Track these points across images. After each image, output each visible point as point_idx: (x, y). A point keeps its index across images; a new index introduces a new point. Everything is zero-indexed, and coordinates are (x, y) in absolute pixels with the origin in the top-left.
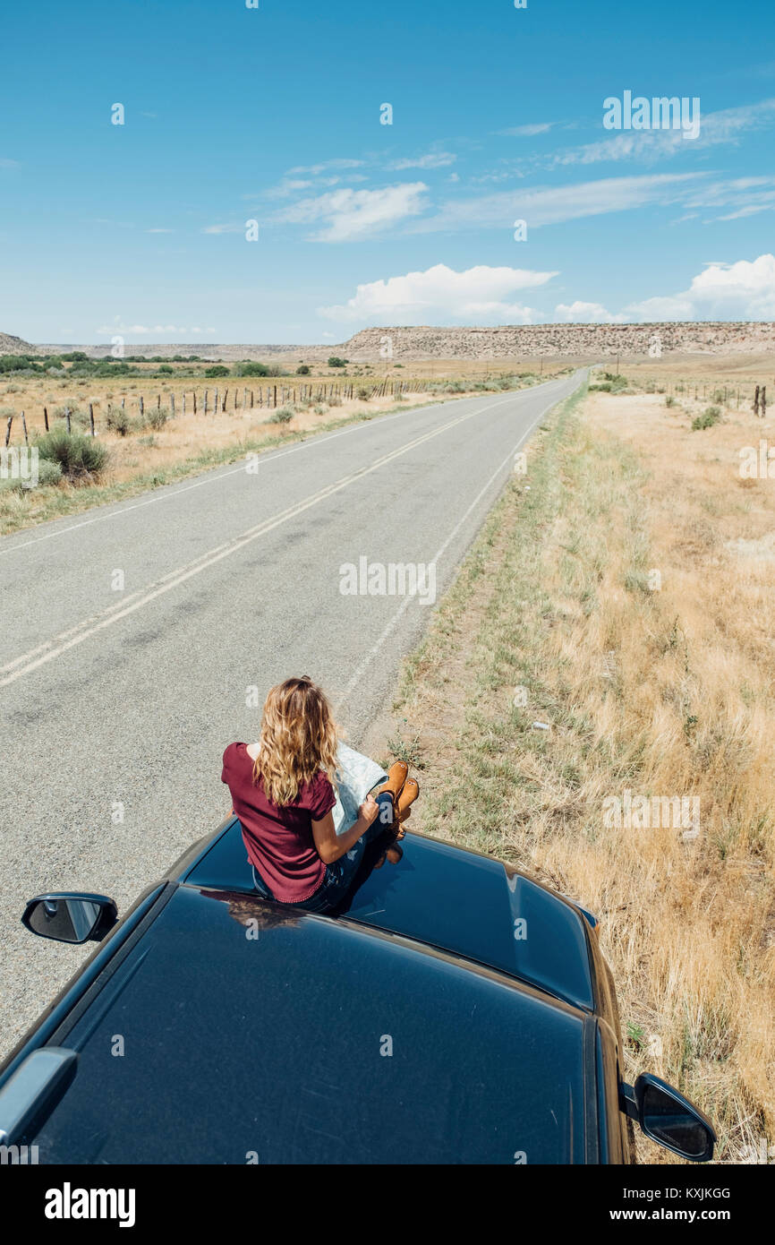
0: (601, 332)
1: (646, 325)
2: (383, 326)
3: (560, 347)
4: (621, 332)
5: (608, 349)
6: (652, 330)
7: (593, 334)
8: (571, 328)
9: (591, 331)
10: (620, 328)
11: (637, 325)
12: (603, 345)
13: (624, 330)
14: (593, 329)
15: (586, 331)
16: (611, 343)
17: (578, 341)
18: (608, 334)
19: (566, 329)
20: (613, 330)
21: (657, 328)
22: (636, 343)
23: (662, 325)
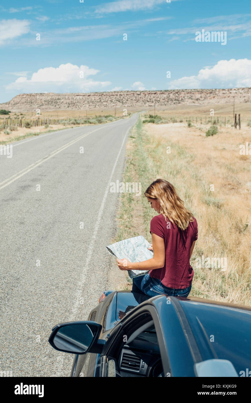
0: (143, 95)
1: (166, 91)
2: (28, 93)
3: (123, 103)
4: (154, 95)
5: (147, 104)
6: (169, 94)
7: (139, 96)
8: (128, 93)
9: (138, 95)
10: (153, 92)
11: (161, 91)
12: (145, 102)
13: (155, 93)
14: (139, 93)
15: (136, 95)
16: (149, 100)
17: (132, 100)
18: (147, 96)
19: (125, 94)
20: (149, 94)
21: (171, 93)
22: (161, 100)
23: (174, 91)
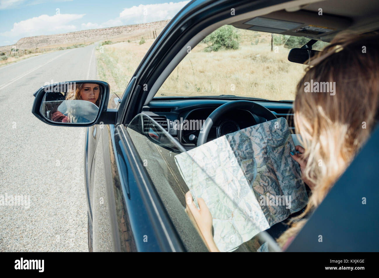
0: (99, 31)
1: (111, 28)
2: (28, 37)
3: (88, 37)
4: (104, 31)
5: (102, 36)
6: (113, 29)
7: (97, 32)
8: (90, 31)
9: (96, 31)
10: (104, 29)
11: (109, 28)
12: (101, 35)
13: (106, 30)
14: (96, 30)
16: (103, 34)
17: (93, 35)
18: (101, 31)
19: (88, 31)
20: (102, 30)
21: (115, 28)
22: (110, 33)
23: (116, 27)
